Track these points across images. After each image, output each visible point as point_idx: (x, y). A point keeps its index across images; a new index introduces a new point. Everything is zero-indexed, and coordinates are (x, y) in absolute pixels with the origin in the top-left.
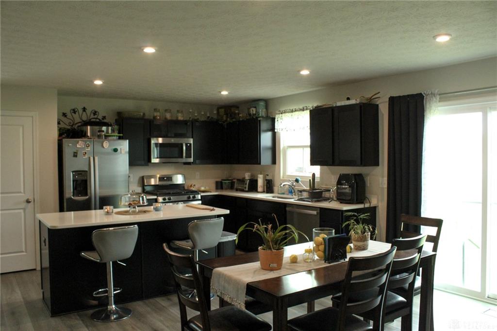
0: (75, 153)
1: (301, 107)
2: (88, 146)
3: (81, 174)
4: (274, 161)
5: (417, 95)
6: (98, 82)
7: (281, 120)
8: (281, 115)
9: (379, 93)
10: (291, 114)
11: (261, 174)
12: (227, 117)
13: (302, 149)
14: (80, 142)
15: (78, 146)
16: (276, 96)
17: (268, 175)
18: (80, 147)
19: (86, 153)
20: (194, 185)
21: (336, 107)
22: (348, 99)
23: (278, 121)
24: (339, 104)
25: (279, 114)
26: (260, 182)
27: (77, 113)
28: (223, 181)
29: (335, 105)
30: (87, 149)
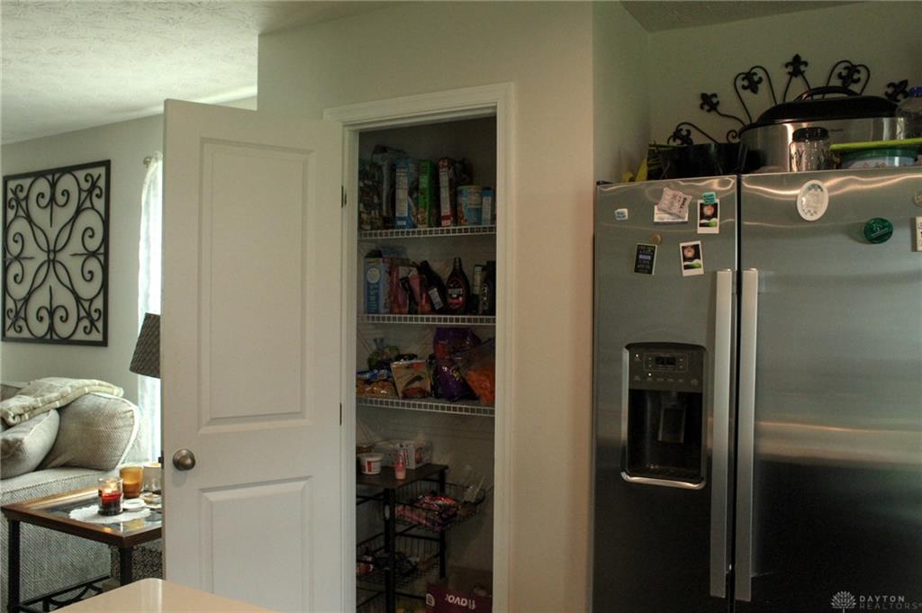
0: (641, 250)
2: (708, 211)
3: (671, 361)
14: (668, 193)
15: (658, 216)
18: (667, 218)
19: (696, 247)
27: (763, 87)
30: (701, 230)
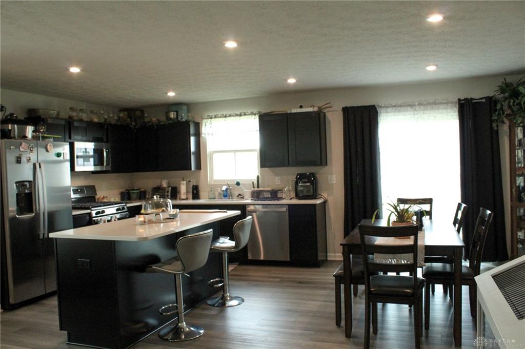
0: (18, 157)
1: (238, 113)
2: (32, 149)
3: (25, 185)
4: (199, 167)
5: (370, 106)
6: (75, 70)
7: (211, 125)
8: (210, 120)
9: (330, 103)
10: (224, 119)
11: (183, 180)
12: (131, 120)
13: (233, 153)
14: (23, 144)
15: (21, 149)
16: (204, 101)
17: (190, 181)
18: (23, 150)
19: (30, 157)
20: (107, 197)
21: (291, 113)
22: (301, 107)
23: (205, 125)
24: (294, 111)
25: (207, 119)
26: (183, 188)
28: (131, 191)
29: (289, 112)
